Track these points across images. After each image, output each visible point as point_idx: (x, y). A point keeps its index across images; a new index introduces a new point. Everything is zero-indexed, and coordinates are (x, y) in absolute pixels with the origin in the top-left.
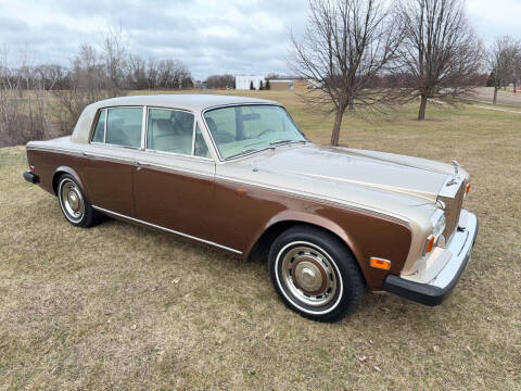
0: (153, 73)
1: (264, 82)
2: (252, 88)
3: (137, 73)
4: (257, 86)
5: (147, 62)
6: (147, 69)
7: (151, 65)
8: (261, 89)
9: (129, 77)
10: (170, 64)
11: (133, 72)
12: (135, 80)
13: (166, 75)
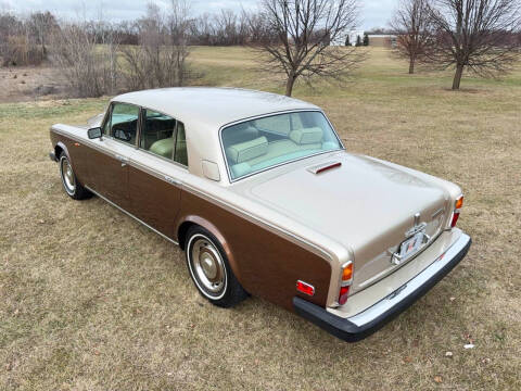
0: (243, 27)
1: (362, 36)
2: (348, 44)
3: (228, 27)
4: (353, 41)
5: (239, 16)
6: (238, 23)
7: (242, 20)
8: (358, 44)
9: (220, 33)
11: (224, 27)
12: (226, 36)
13: (256, 31)
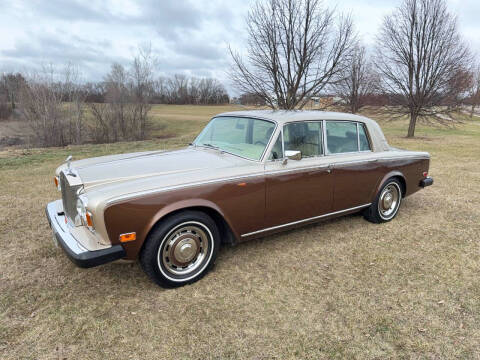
0: (194, 90)
3: (181, 89)
5: (190, 81)
6: (189, 86)
7: (192, 83)
9: (174, 94)
10: (209, 82)
11: (177, 89)
12: (179, 96)
13: (205, 93)
